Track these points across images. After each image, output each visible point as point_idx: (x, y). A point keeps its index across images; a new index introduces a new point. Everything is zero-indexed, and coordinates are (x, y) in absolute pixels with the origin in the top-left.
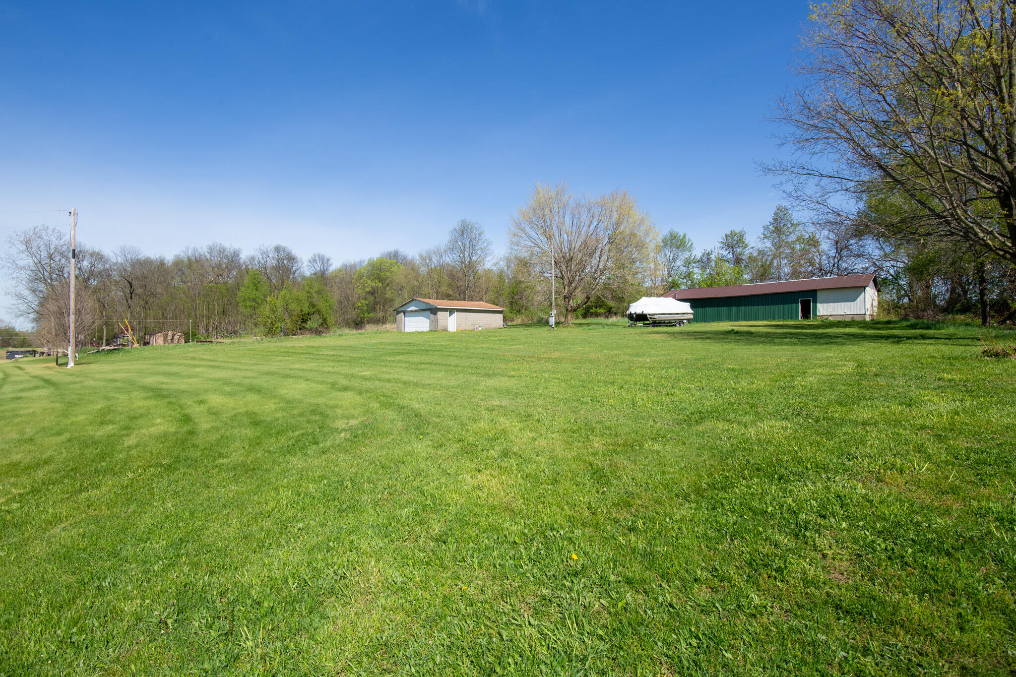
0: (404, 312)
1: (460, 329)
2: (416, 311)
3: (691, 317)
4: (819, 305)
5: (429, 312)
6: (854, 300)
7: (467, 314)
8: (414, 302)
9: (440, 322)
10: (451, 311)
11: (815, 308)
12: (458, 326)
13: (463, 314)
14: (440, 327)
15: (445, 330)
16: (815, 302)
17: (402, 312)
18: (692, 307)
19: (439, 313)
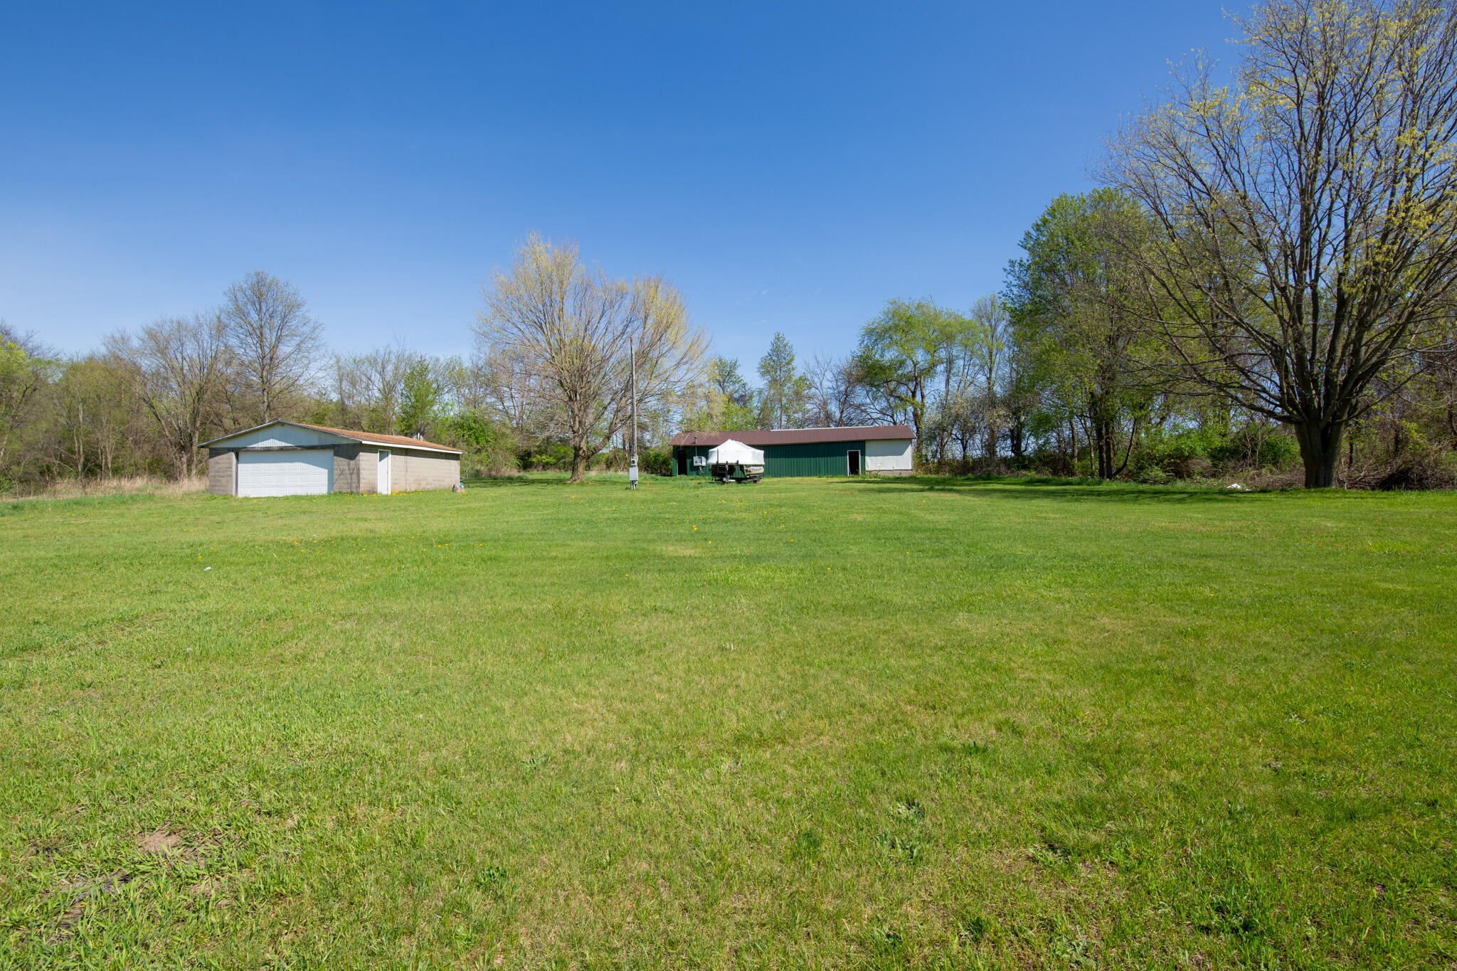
0: (237, 452)
1: (398, 489)
2: (281, 449)
3: (762, 470)
4: (868, 459)
5: (330, 453)
6: (901, 453)
7: (410, 459)
8: (278, 429)
9: (364, 474)
10: (383, 452)
11: (864, 461)
12: (393, 484)
13: (401, 459)
14: (363, 486)
15: (373, 491)
16: (864, 454)
17: (229, 450)
18: (765, 456)
19: (364, 457)
